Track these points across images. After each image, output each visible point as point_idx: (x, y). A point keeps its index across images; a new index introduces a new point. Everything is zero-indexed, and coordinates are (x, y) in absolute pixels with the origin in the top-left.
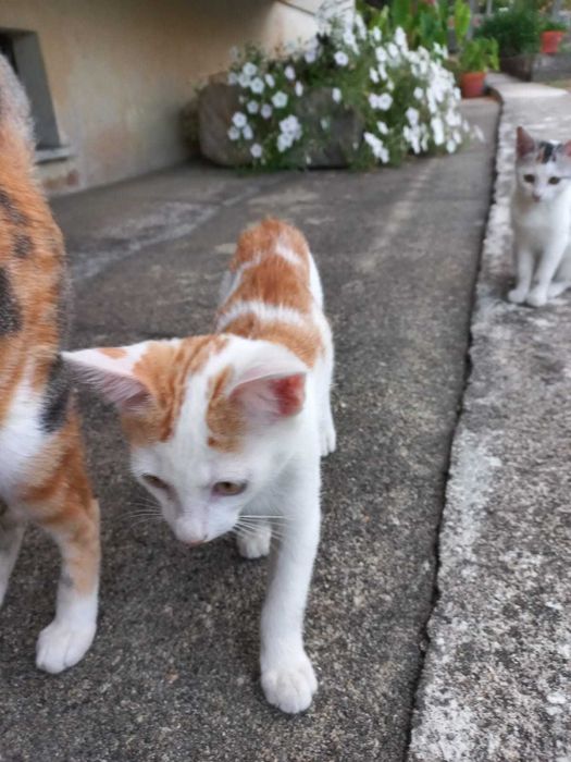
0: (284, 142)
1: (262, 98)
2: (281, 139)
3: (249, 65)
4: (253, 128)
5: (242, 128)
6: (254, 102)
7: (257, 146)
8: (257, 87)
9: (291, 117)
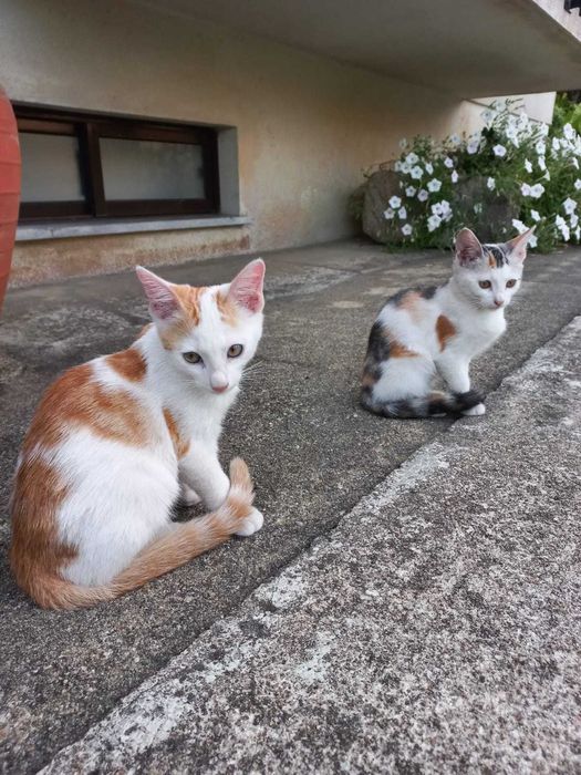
0: (433, 223)
1: (421, 184)
2: (430, 220)
3: (412, 154)
4: (407, 210)
5: (397, 210)
6: (411, 187)
7: (407, 226)
8: (417, 174)
9: (444, 202)
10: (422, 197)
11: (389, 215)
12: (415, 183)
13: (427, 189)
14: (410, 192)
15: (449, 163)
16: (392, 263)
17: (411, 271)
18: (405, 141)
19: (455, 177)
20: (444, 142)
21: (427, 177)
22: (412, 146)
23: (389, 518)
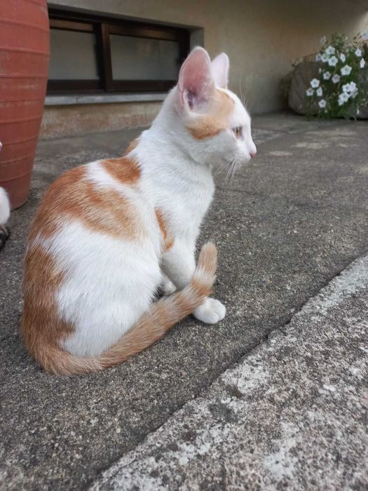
0: (343, 99)
1: (336, 70)
2: (341, 97)
3: (330, 47)
4: (323, 89)
5: (316, 89)
6: (328, 73)
7: (323, 101)
8: (332, 62)
9: (352, 83)
10: (336, 80)
11: (309, 93)
12: (331, 69)
13: (339, 73)
14: (326, 77)
15: (359, 53)
16: (311, 127)
17: (326, 132)
18: (325, 37)
19: (362, 64)
20: (355, 38)
21: (340, 64)
22: (330, 41)
23: (335, 318)
